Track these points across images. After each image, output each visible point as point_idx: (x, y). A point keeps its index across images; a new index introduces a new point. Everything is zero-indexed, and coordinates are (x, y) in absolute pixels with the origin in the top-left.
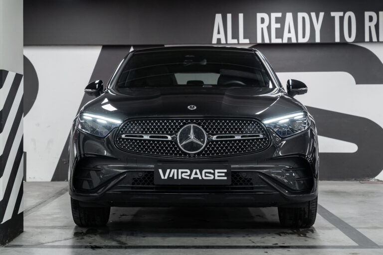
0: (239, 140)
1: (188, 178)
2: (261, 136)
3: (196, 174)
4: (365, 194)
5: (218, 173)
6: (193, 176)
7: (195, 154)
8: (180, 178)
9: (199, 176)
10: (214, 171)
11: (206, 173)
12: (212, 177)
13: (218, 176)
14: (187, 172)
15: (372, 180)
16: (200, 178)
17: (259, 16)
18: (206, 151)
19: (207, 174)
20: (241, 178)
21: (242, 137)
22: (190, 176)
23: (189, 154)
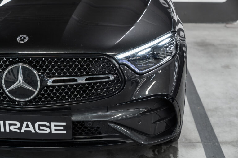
0: (83, 84)
1: (18, 131)
2: (112, 77)
3: (27, 126)
5: (55, 126)
6: (24, 129)
7: (26, 102)
8: (8, 130)
9: (31, 129)
10: (50, 124)
11: (39, 125)
12: (48, 131)
13: (55, 130)
14: (16, 125)
16: (33, 131)
18: (40, 98)
19: (41, 128)
20: (86, 128)
21: (86, 80)
22: (20, 128)
23: (19, 102)
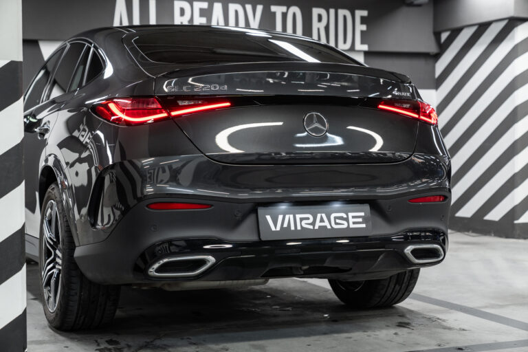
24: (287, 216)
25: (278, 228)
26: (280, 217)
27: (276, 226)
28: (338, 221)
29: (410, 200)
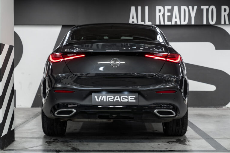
4: (220, 116)
15: (224, 107)
17: (158, 8)
24: (103, 96)
25: (99, 101)
26: (101, 97)
27: (98, 100)
28: (124, 99)
29: (156, 92)
